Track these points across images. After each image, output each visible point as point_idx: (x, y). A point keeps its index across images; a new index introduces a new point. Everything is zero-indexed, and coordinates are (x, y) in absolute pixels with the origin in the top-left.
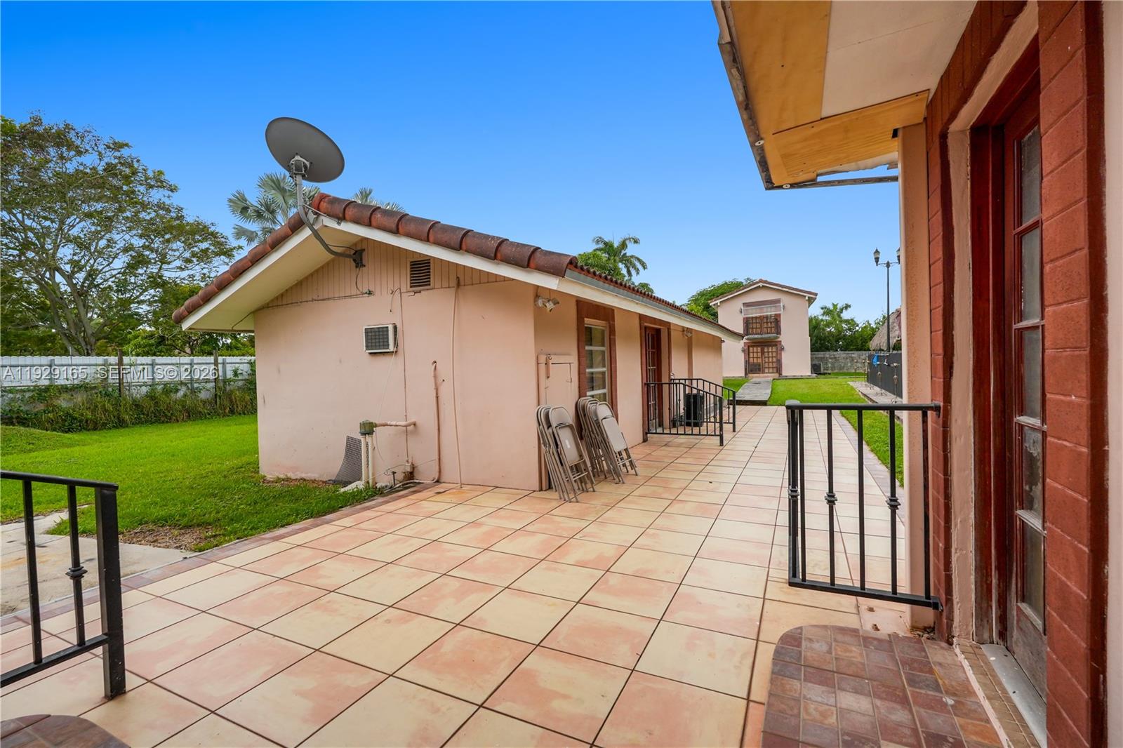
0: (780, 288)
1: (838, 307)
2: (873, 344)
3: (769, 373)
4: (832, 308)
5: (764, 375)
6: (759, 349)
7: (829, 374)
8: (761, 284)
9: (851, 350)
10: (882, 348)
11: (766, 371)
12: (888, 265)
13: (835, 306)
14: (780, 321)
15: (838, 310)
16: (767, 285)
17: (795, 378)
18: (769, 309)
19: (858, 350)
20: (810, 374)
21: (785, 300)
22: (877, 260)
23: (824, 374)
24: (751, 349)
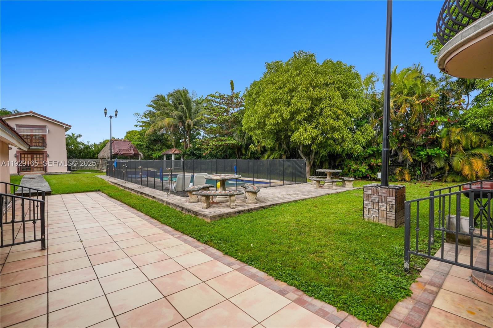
0: (46, 119)
1: (75, 135)
2: (101, 155)
3: (37, 171)
4: (71, 135)
5: (34, 172)
6: (30, 156)
7: (76, 171)
8: (31, 114)
9: (87, 158)
10: (105, 157)
11: (35, 169)
12: (111, 117)
13: (73, 135)
14: (46, 139)
15: (75, 137)
16: (37, 116)
17: (57, 174)
18: (37, 131)
19: (91, 158)
20: (67, 171)
21: (49, 126)
22: (106, 113)
23: (73, 171)
24: (23, 156)
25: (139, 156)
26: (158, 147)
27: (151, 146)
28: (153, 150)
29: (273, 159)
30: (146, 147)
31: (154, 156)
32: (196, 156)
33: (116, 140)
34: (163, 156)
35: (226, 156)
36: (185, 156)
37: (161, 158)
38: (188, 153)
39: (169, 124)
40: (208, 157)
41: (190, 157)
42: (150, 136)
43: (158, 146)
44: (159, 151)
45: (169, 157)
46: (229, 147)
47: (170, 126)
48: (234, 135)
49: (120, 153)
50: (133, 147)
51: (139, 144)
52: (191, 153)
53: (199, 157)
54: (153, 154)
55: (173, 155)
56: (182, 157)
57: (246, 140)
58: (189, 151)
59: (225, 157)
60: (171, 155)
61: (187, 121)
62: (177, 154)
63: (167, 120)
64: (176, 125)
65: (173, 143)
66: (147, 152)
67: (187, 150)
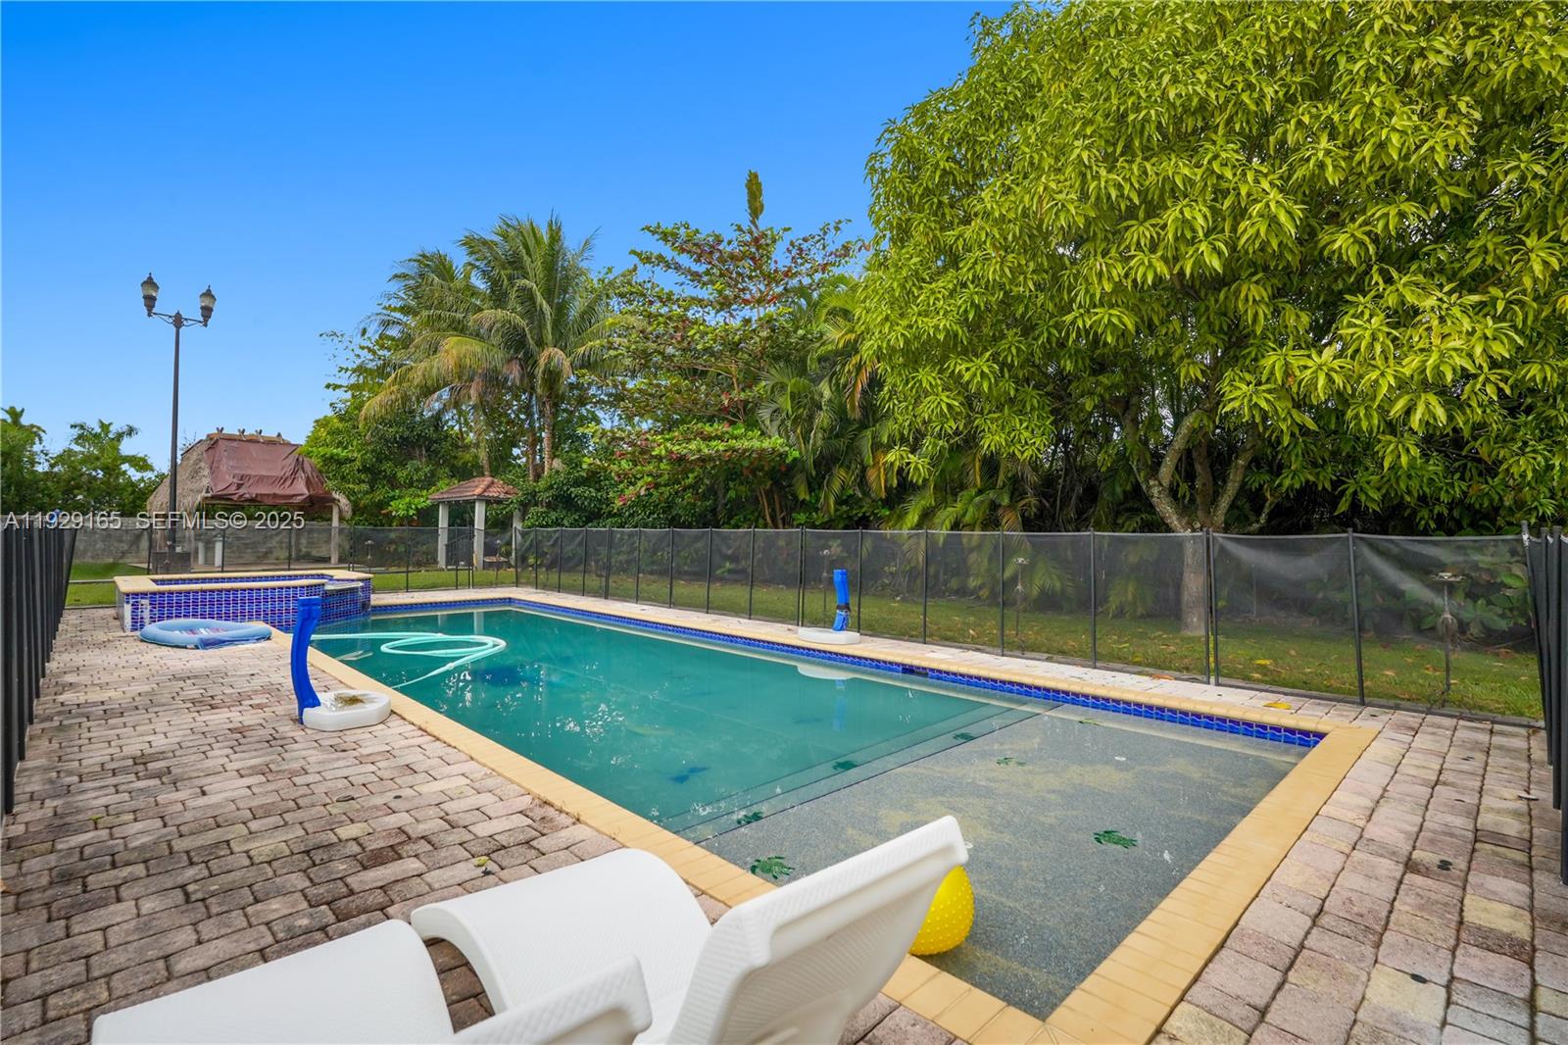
1: (112, 429)
2: (157, 501)
4: (99, 431)
12: (178, 322)
13: (105, 427)
15: (111, 436)
22: (150, 302)
25: (331, 508)
26: (417, 470)
27: (387, 466)
28: (392, 481)
29: (956, 526)
30: (364, 469)
31: (399, 507)
32: (578, 509)
33: (230, 439)
34: (434, 508)
35: (714, 511)
36: (532, 509)
37: (427, 516)
38: (545, 496)
39: (460, 366)
40: (632, 515)
41: (553, 515)
42: (382, 421)
43: (419, 466)
44: (422, 489)
45: (461, 514)
46: (733, 469)
47: (463, 374)
48: (764, 414)
49: (242, 491)
50: (308, 469)
51: (332, 457)
52: (556, 497)
53: (594, 516)
54: (393, 498)
55: (477, 505)
56: (517, 514)
57: (820, 435)
58: (551, 487)
59: (708, 519)
60: (471, 504)
61: (546, 353)
62: (499, 502)
63: (454, 349)
64: (495, 370)
65: (483, 455)
66: (367, 493)
67: (542, 484)
